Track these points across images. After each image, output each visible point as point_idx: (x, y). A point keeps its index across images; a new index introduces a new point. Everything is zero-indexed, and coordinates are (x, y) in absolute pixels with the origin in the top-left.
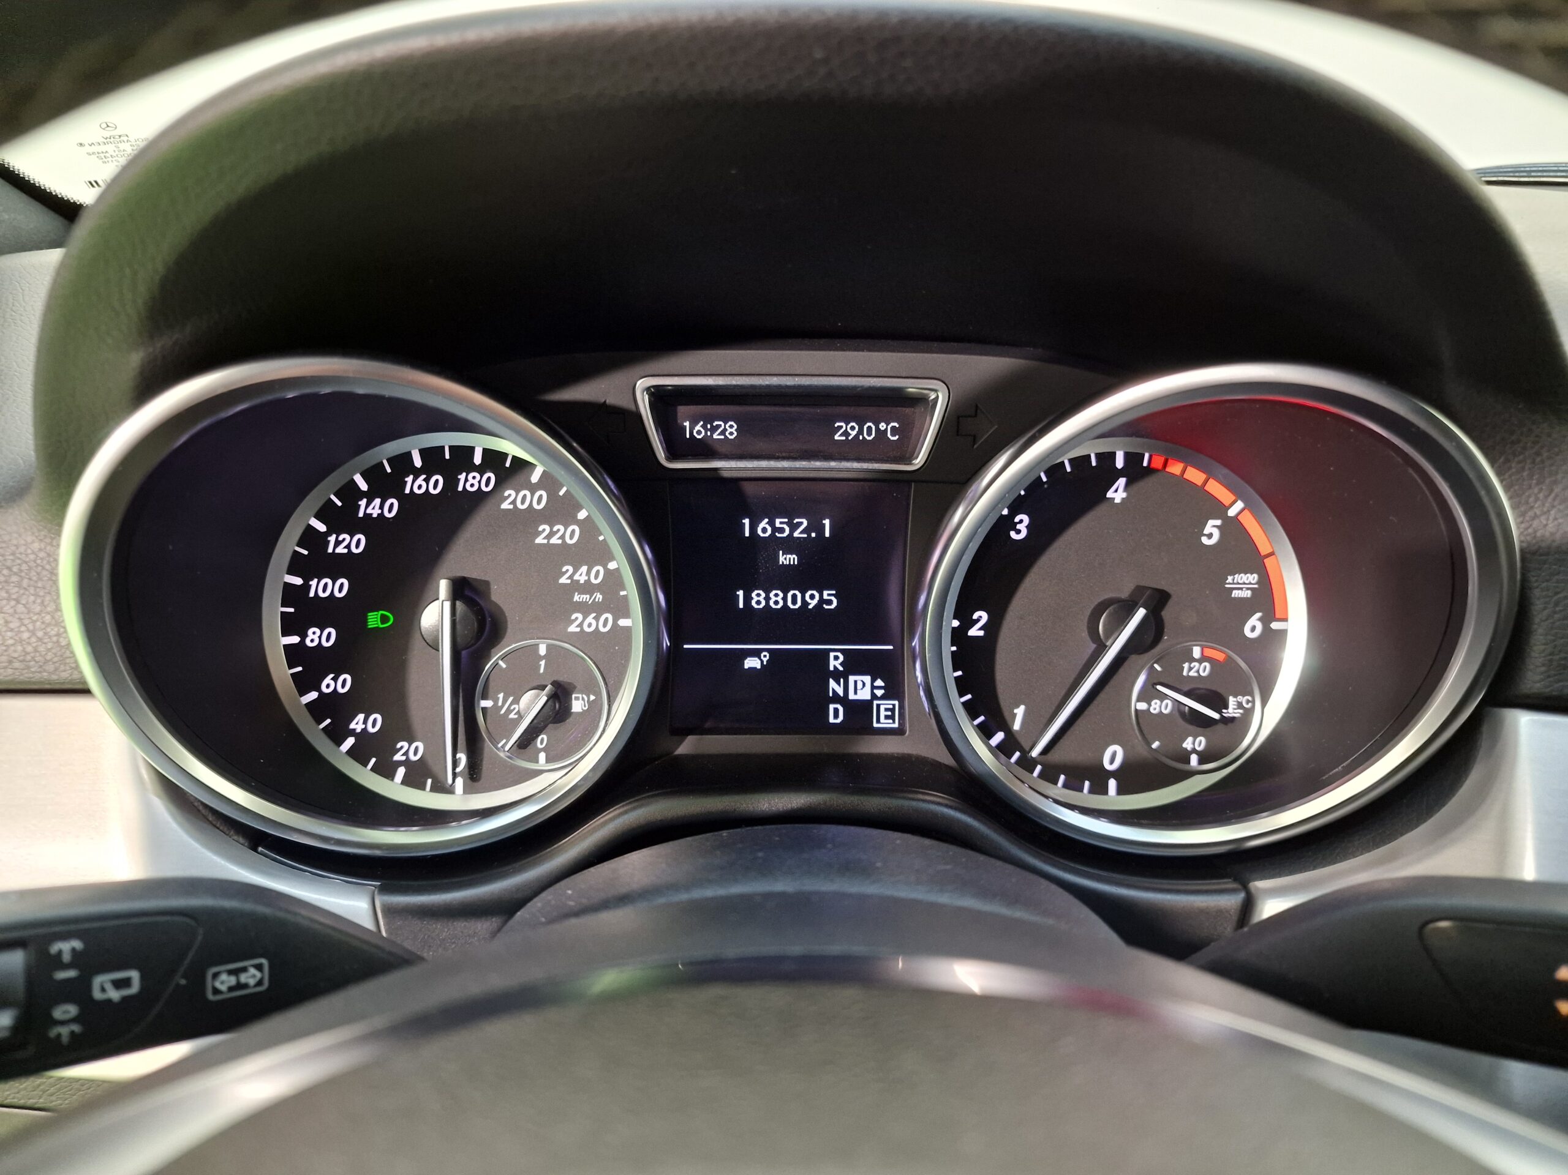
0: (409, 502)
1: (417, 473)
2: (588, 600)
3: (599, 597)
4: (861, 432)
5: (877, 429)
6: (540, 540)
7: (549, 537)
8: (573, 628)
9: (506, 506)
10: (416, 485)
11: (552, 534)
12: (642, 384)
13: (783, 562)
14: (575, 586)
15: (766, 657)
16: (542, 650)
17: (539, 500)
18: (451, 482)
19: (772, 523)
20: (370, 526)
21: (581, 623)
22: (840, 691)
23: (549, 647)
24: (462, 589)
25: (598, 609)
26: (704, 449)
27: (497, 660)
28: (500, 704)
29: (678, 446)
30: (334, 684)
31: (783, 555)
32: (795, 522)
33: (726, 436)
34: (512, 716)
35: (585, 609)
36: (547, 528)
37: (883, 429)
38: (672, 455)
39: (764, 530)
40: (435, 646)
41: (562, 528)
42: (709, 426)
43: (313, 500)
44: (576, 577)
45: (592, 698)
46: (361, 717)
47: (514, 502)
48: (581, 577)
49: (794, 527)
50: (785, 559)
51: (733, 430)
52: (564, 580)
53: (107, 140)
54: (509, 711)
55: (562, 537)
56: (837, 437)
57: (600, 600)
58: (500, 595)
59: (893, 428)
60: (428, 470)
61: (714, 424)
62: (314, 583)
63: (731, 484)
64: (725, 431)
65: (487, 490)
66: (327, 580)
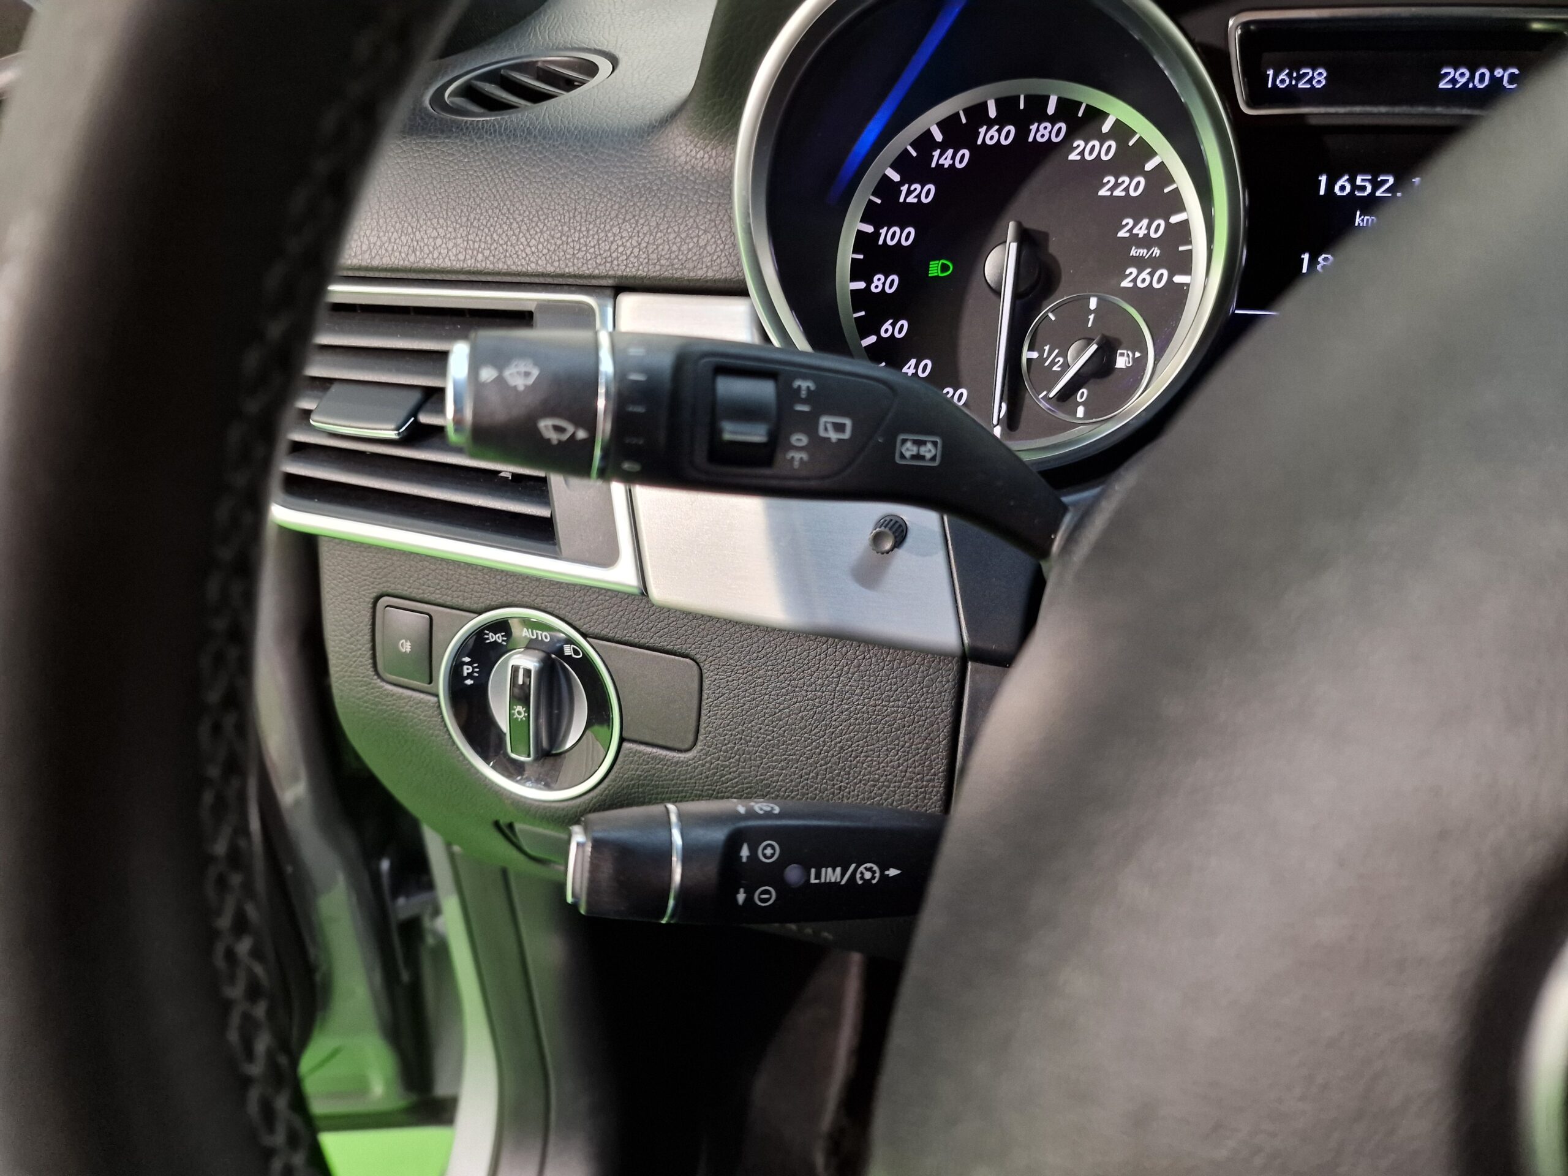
0: (981, 153)
1: (990, 123)
2: (1144, 255)
3: (1157, 252)
4: (1472, 78)
5: (1492, 76)
6: (1104, 192)
7: (1112, 189)
8: (1126, 283)
9: (1074, 156)
10: (988, 136)
11: (1116, 185)
12: (1236, 20)
13: (1359, 224)
14: (1134, 240)
16: (1093, 303)
17: (1107, 151)
18: (1022, 133)
19: (1352, 181)
20: (943, 177)
21: (1135, 278)
23: (1100, 301)
24: (1025, 238)
25: (1154, 264)
26: (1289, 97)
27: (1048, 312)
28: (1045, 356)
29: (1261, 93)
30: (895, 329)
31: (1360, 216)
32: (1379, 179)
33: (1313, 86)
34: (1055, 368)
35: (1141, 263)
36: (1112, 179)
37: (1499, 76)
38: (1255, 100)
39: (1343, 188)
40: (996, 290)
41: (1127, 179)
42: (1295, 75)
43: (891, 151)
44: (1135, 231)
45: (1137, 355)
46: (913, 362)
47: (1082, 153)
48: (1140, 231)
49: (1376, 185)
50: (1363, 220)
51: (1322, 78)
52: (1122, 234)
54: (1053, 363)
55: (1127, 189)
56: (1442, 85)
57: (1157, 255)
58: (1057, 249)
59: (1512, 75)
60: (1001, 121)
61: (1301, 73)
62: (883, 231)
63: (1314, 133)
64: (1314, 80)
65: (1056, 139)
66: (896, 228)
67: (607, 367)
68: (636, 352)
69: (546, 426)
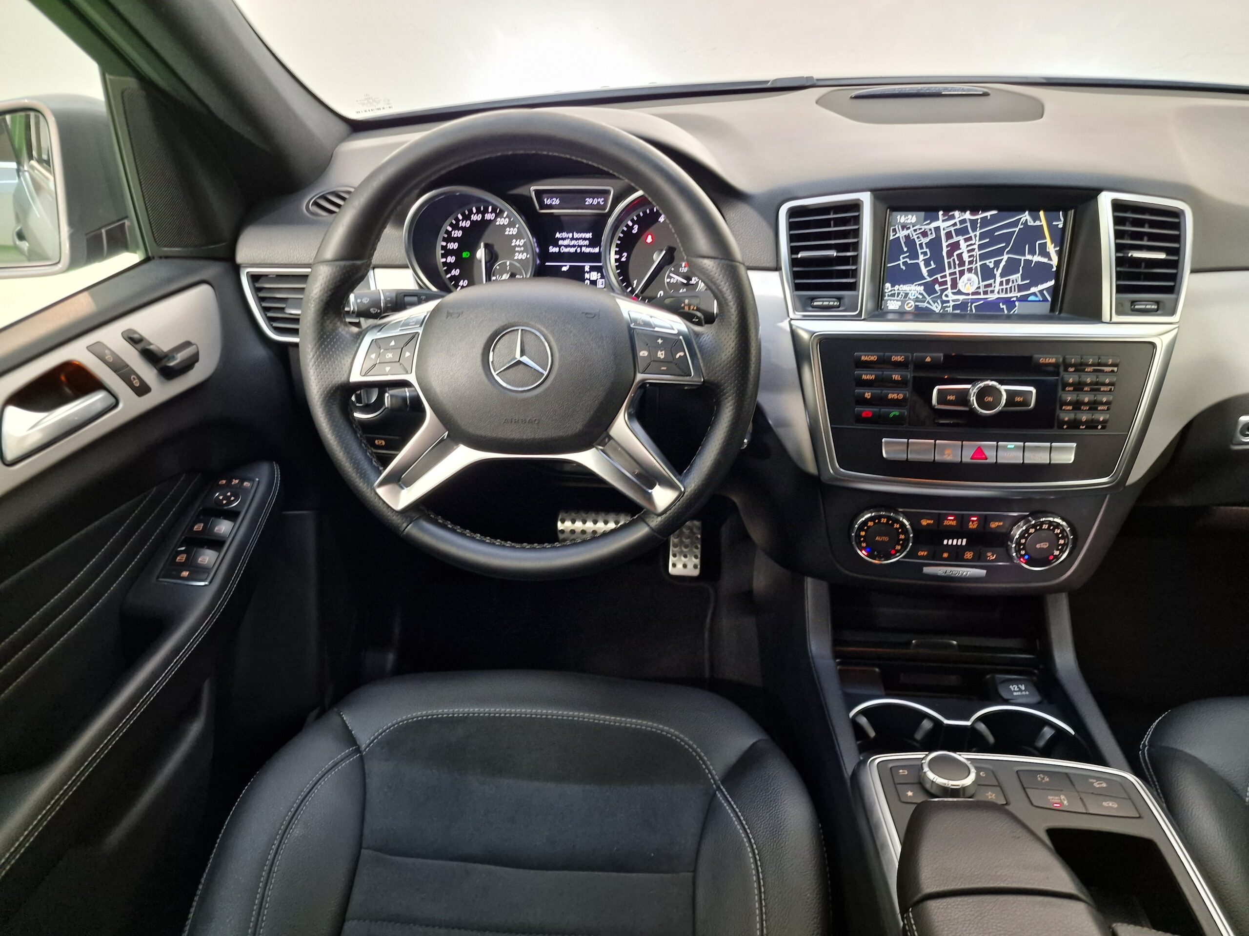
0: (472, 222)
1: (474, 214)
3: (521, 249)
4: (593, 201)
5: (598, 201)
6: (507, 233)
7: (509, 231)
9: (497, 223)
10: (475, 218)
12: (532, 188)
14: (516, 246)
15: (568, 267)
16: (508, 263)
17: (505, 221)
18: (483, 217)
20: (462, 229)
21: (518, 256)
22: (588, 277)
23: (511, 263)
24: (487, 246)
25: (522, 252)
26: (550, 207)
27: (497, 266)
28: (498, 278)
29: (543, 206)
30: (456, 272)
35: (519, 252)
36: (508, 229)
38: (541, 208)
40: (480, 261)
41: (512, 229)
42: (551, 200)
43: (448, 222)
44: (516, 243)
45: (522, 277)
46: (462, 281)
47: (500, 222)
48: (518, 243)
52: (513, 244)
53: (366, 99)
54: (500, 280)
55: (512, 232)
56: (587, 203)
58: (497, 248)
59: (602, 200)
60: (477, 213)
61: (553, 200)
62: (449, 244)
63: (557, 217)
64: (556, 202)
65: (493, 219)
66: (452, 244)
67: (382, 297)
68: (388, 294)
69: (372, 310)
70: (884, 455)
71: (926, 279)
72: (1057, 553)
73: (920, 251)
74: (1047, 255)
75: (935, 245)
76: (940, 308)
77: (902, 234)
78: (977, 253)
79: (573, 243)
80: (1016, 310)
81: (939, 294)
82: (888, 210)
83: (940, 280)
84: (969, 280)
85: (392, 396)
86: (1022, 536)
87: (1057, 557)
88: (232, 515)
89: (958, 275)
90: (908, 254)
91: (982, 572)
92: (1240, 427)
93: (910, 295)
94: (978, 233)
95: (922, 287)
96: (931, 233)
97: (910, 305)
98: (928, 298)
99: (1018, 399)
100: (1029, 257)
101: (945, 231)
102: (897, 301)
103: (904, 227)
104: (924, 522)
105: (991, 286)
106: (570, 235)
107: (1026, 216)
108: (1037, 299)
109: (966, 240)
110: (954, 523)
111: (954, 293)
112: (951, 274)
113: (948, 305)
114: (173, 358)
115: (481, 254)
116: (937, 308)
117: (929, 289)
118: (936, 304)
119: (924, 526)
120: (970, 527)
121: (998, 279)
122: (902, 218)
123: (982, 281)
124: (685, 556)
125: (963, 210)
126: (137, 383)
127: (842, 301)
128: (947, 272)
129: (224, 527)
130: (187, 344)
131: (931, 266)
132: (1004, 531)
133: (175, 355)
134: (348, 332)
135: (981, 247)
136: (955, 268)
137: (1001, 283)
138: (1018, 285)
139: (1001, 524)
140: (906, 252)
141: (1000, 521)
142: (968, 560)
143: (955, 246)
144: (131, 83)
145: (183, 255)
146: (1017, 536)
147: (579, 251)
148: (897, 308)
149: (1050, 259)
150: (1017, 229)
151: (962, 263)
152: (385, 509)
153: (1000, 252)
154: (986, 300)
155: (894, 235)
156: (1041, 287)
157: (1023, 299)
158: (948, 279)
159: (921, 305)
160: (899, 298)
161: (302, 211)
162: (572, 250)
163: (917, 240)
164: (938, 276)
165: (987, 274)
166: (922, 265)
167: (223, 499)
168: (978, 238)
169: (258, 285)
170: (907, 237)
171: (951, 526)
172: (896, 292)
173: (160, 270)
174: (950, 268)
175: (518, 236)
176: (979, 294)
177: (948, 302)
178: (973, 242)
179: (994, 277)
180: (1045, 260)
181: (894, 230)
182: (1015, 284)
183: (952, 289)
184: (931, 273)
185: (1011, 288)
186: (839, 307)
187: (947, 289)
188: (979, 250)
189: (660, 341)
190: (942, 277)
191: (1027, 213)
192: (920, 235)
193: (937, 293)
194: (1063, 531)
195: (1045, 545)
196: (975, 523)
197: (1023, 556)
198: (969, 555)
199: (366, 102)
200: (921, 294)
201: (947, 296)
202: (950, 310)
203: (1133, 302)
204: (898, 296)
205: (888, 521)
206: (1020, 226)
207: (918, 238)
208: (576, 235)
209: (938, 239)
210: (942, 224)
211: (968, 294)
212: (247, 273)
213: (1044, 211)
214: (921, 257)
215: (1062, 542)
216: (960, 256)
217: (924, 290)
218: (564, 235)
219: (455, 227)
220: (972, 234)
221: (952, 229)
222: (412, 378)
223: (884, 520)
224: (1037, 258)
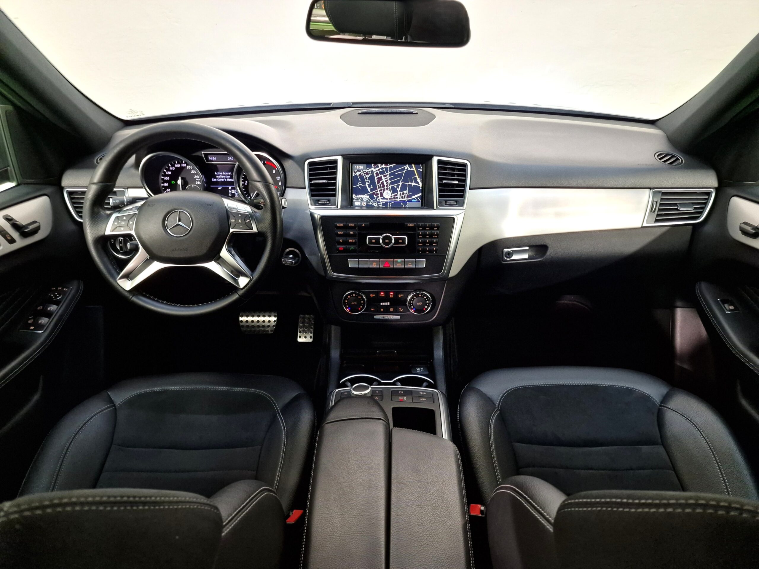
0: (176, 168)
1: (176, 164)
4: (231, 159)
6: (192, 172)
8: (196, 184)
9: (187, 168)
10: (176, 166)
12: (203, 153)
14: (196, 178)
15: (221, 188)
16: (193, 186)
17: (191, 168)
18: (181, 165)
20: (172, 171)
22: (231, 192)
23: (194, 186)
24: (182, 178)
26: (212, 161)
27: (187, 187)
29: (208, 160)
35: (198, 181)
38: (207, 162)
40: (179, 185)
42: (212, 158)
43: (164, 168)
53: (130, 111)
55: (194, 172)
56: (228, 159)
58: (187, 179)
60: (178, 164)
63: (216, 165)
64: (215, 159)
65: (185, 166)
66: (166, 177)
67: (125, 200)
68: (128, 198)
69: (120, 205)
70: (350, 266)
71: (370, 192)
72: (426, 307)
73: (366, 181)
74: (417, 183)
75: (372, 178)
76: (376, 205)
77: (358, 173)
78: (389, 181)
79: (223, 177)
80: (407, 206)
81: (376, 199)
82: (351, 164)
83: (376, 193)
84: (387, 193)
85: (131, 244)
86: (411, 300)
87: (427, 309)
88: (57, 303)
89: (382, 191)
90: (361, 182)
91: (398, 317)
92: (504, 254)
93: (364, 199)
94: (389, 174)
95: (368, 196)
96: (370, 173)
97: (364, 204)
98: (372, 201)
99: (400, 241)
100: (410, 183)
101: (375, 173)
102: (359, 202)
103: (359, 171)
104: (372, 296)
105: (397, 196)
106: (222, 173)
107: (407, 167)
108: (415, 201)
109: (384, 176)
110: (384, 295)
111: (382, 199)
112: (380, 191)
113: (380, 203)
114: (27, 228)
115: (179, 182)
116: (375, 205)
117: (371, 197)
118: (375, 203)
119: (372, 297)
120: (390, 297)
121: (399, 193)
122: (357, 167)
123: (393, 194)
124: (306, 333)
125: (382, 164)
126: (9, 238)
127: (330, 201)
128: (378, 190)
129: (52, 308)
130: (35, 222)
131: (371, 187)
132: (405, 298)
133: (28, 227)
134: (105, 214)
135: (391, 179)
136: (381, 188)
137: (400, 195)
138: (407, 195)
139: (403, 295)
140: (360, 181)
141: (402, 294)
142: (392, 312)
143: (380, 179)
144: (10, 108)
145: (35, 182)
146: (408, 300)
147: (226, 180)
148: (359, 205)
149: (419, 184)
150: (404, 172)
151: (384, 186)
152: (122, 290)
153: (398, 181)
154: (395, 202)
155: (355, 174)
156: (416, 196)
157: (410, 201)
158: (379, 192)
159: (369, 203)
160: (359, 201)
161: (94, 162)
162: (223, 180)
163: (364, 176)
164: (375, 191)
165: (394, 190)
166: (367, 186)
167: (53, 296)
168: (389, 175)
169: (72, 196)
170: (360, 175)
171: (382, 297)
172: (358, 198)
173: (24, 189)
174: (379, 188)
175: (196, 174)
176: (392, 199)
177: (380, 202)
178: (387, 177)
179: (397, 192)
180: (417, 185)
181: (355, 172)
182: (406, 194)
183: (381, 197)
184: (371, 190)
185: (404, 196)
186: (329, 204)
187: (379, 197)
188: (390, 181)
189: (240, 215)
190: (376, 192)
191: (407, 165)
192: (365, 174)
193: (375, 198)
194: (428, 297)
195: (420, 304)
196: (392, 295)
197: (412, 309)
198: (392, 309)
199: (131, 112)
200: (368, 199)
201: (379, 200)
202: (381, 205)
203: (446, 201)
204: (359, 200)
205: (356, 295)
206: (405, 171)
207: (365, 175)
208: (224, 174)
209: (373, 175)
210: (374, 169)
211: (387, 199)
212: (67, 191)
213: (414, 164)
214: (367, 183)
215: (428, 302)
216: (382, 183)
217: (369, 197)
218: (219, 173)
219: (168, 170)
220: (386, 174)
221: (378, 171)
222: (133, 232)
223: (354, 295)
224: (413, 184)
